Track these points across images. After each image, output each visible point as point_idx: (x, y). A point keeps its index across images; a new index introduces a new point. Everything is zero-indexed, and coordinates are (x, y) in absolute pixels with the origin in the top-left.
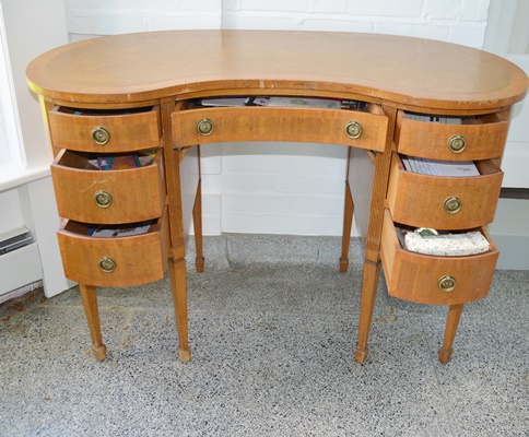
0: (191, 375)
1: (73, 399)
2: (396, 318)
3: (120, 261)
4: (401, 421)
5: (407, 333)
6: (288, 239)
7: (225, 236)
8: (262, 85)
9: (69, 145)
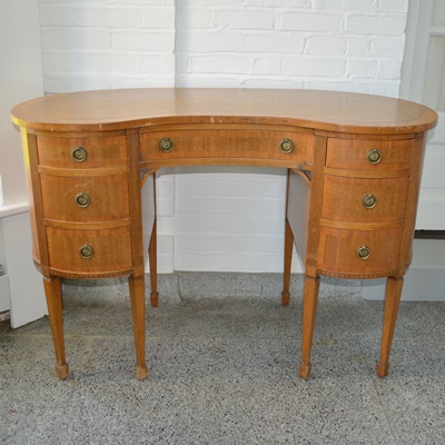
0: (148, 390)
1: (37, 411)
2: (336, 342)
3: (97, 249)
4: (344, 426)
5: (346, 354)
6: (235, 276)
7: (177, 273)
8: (212, 121)
9: (53, 164)
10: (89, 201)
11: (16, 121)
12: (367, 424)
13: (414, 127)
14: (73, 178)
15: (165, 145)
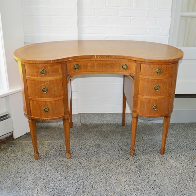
0: (71, 163)
1: (28, 172)
2: (144, 140)
3: (50, 108)
4: (148, 174)
5: (148, 145)
6: (103, 114)
7: (80, 114)
8: (95, 57)
9: (32, 76)
10: (47, 90)
11: (16, 58)
12: (157, 173)
13: (174, 59)
14: (41, 82)
15: (76, 67)
